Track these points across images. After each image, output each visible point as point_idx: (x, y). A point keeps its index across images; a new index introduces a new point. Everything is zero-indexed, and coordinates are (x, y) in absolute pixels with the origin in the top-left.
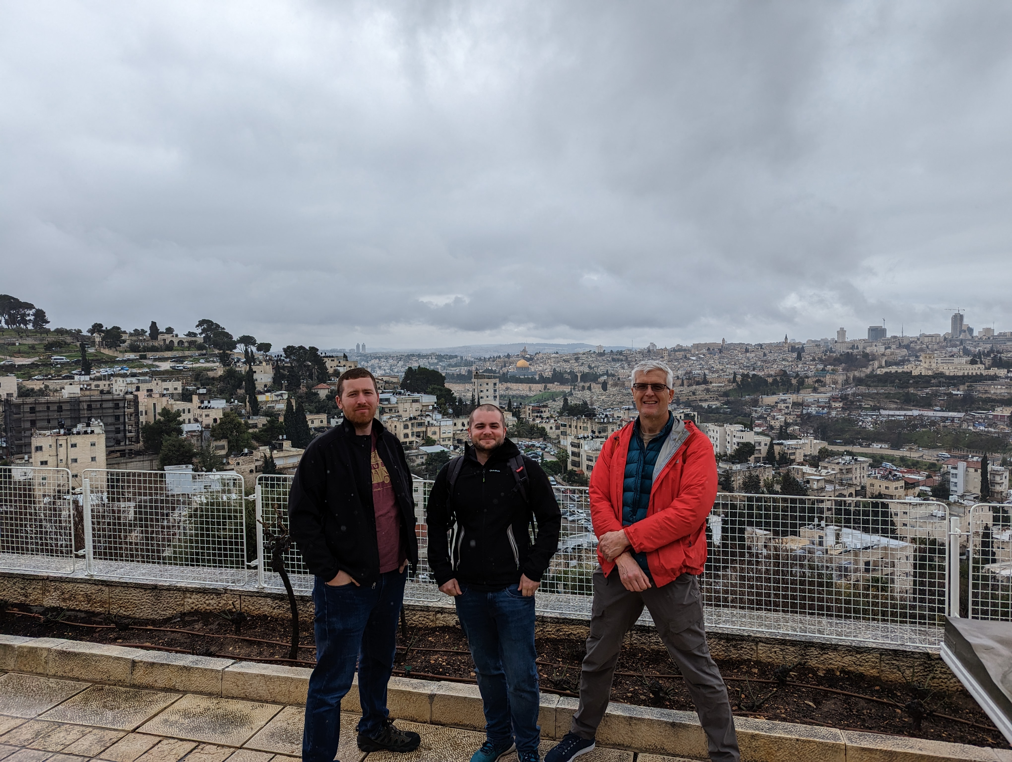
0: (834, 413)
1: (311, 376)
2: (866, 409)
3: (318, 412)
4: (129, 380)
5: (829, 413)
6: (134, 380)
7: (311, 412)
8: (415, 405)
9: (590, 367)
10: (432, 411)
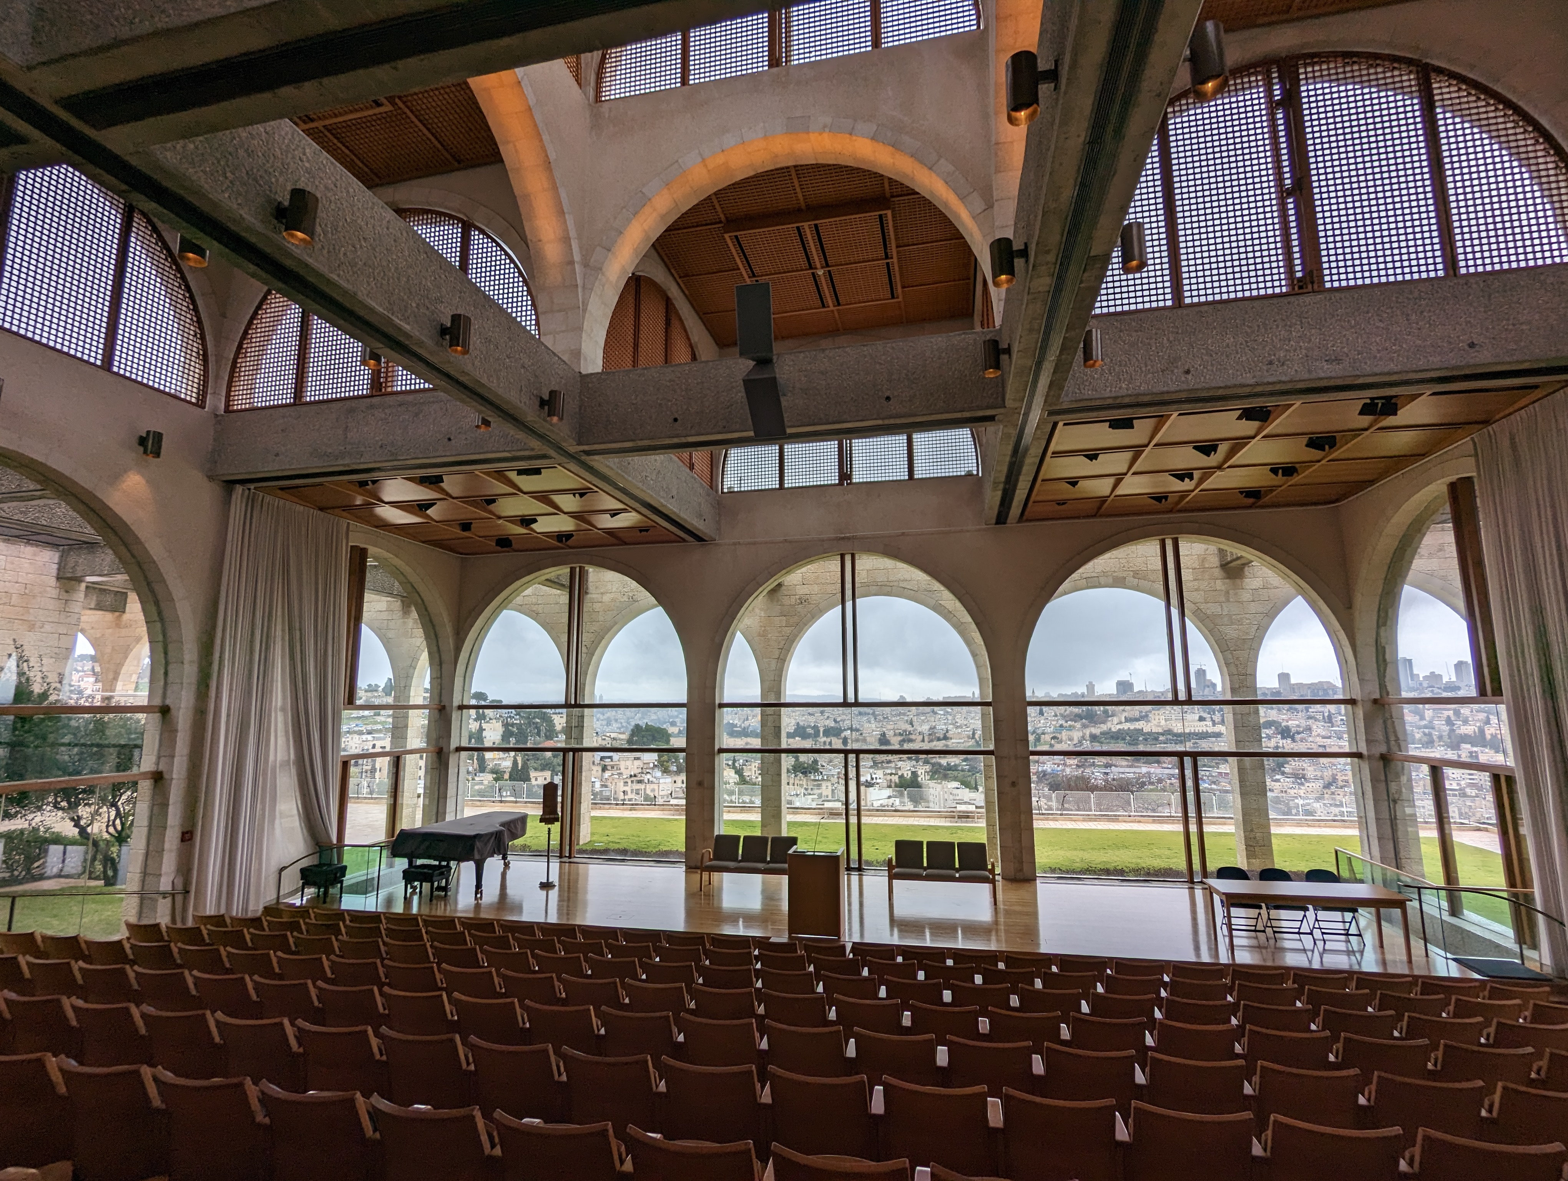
0: (1068, 770)
1: (538, 734)
2: (1099, 766)
3: (542, 770)
4: (364, 737)
5: (1063, 770)
6: (369, 737)
7: (536, 769)
8: (637, 763)
9: (835, 721)
10: (653, 768)
